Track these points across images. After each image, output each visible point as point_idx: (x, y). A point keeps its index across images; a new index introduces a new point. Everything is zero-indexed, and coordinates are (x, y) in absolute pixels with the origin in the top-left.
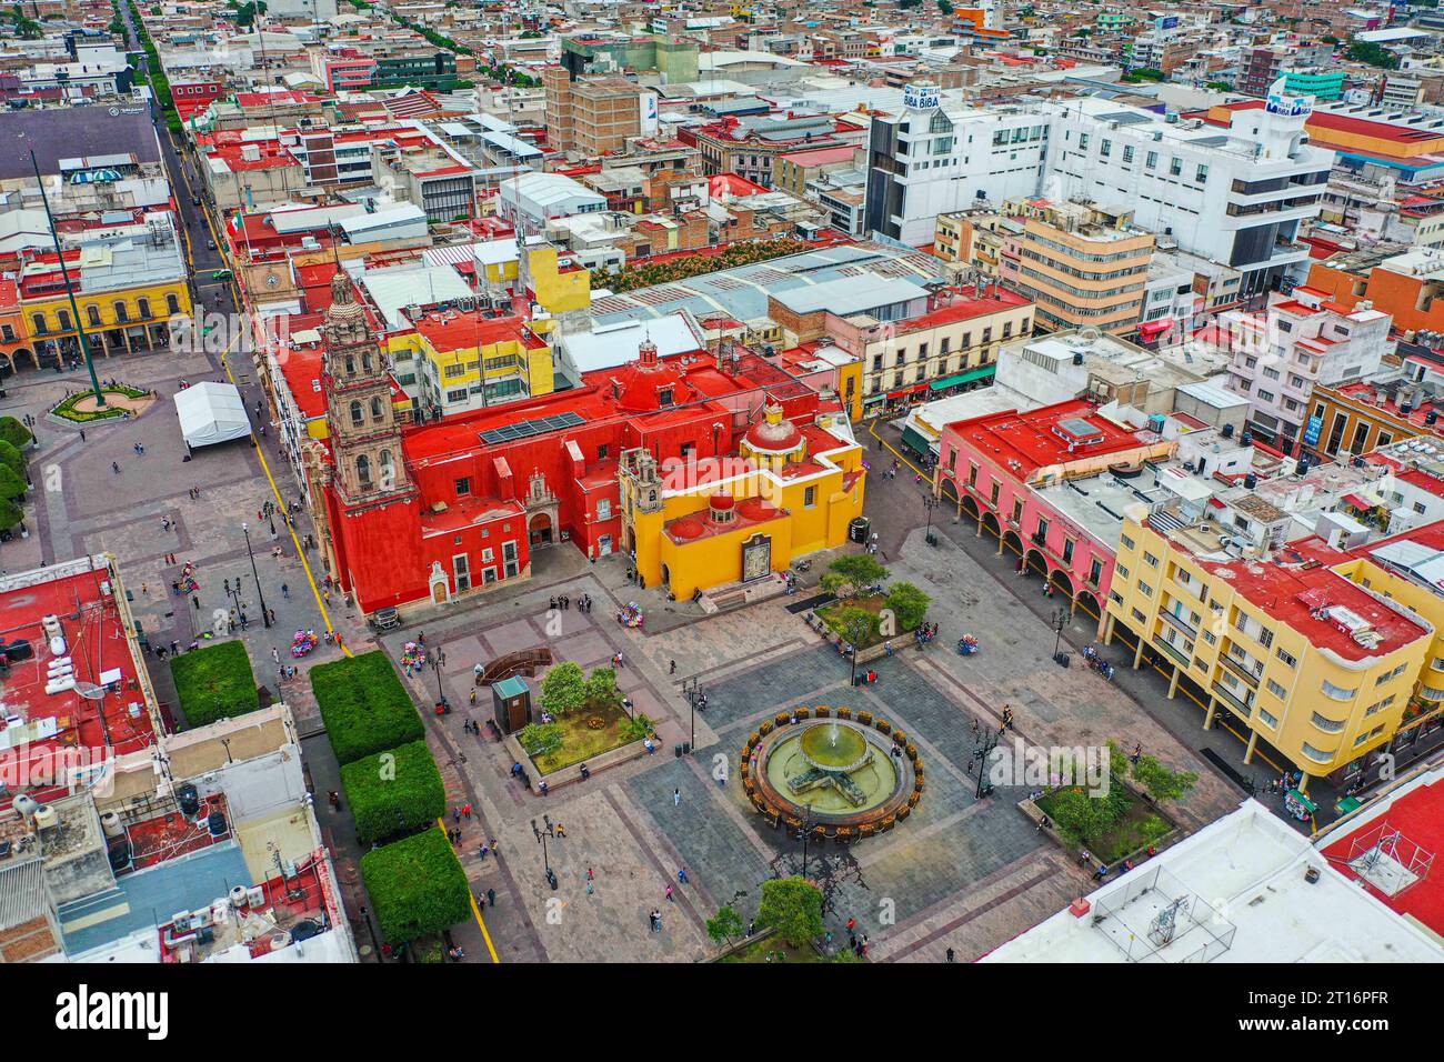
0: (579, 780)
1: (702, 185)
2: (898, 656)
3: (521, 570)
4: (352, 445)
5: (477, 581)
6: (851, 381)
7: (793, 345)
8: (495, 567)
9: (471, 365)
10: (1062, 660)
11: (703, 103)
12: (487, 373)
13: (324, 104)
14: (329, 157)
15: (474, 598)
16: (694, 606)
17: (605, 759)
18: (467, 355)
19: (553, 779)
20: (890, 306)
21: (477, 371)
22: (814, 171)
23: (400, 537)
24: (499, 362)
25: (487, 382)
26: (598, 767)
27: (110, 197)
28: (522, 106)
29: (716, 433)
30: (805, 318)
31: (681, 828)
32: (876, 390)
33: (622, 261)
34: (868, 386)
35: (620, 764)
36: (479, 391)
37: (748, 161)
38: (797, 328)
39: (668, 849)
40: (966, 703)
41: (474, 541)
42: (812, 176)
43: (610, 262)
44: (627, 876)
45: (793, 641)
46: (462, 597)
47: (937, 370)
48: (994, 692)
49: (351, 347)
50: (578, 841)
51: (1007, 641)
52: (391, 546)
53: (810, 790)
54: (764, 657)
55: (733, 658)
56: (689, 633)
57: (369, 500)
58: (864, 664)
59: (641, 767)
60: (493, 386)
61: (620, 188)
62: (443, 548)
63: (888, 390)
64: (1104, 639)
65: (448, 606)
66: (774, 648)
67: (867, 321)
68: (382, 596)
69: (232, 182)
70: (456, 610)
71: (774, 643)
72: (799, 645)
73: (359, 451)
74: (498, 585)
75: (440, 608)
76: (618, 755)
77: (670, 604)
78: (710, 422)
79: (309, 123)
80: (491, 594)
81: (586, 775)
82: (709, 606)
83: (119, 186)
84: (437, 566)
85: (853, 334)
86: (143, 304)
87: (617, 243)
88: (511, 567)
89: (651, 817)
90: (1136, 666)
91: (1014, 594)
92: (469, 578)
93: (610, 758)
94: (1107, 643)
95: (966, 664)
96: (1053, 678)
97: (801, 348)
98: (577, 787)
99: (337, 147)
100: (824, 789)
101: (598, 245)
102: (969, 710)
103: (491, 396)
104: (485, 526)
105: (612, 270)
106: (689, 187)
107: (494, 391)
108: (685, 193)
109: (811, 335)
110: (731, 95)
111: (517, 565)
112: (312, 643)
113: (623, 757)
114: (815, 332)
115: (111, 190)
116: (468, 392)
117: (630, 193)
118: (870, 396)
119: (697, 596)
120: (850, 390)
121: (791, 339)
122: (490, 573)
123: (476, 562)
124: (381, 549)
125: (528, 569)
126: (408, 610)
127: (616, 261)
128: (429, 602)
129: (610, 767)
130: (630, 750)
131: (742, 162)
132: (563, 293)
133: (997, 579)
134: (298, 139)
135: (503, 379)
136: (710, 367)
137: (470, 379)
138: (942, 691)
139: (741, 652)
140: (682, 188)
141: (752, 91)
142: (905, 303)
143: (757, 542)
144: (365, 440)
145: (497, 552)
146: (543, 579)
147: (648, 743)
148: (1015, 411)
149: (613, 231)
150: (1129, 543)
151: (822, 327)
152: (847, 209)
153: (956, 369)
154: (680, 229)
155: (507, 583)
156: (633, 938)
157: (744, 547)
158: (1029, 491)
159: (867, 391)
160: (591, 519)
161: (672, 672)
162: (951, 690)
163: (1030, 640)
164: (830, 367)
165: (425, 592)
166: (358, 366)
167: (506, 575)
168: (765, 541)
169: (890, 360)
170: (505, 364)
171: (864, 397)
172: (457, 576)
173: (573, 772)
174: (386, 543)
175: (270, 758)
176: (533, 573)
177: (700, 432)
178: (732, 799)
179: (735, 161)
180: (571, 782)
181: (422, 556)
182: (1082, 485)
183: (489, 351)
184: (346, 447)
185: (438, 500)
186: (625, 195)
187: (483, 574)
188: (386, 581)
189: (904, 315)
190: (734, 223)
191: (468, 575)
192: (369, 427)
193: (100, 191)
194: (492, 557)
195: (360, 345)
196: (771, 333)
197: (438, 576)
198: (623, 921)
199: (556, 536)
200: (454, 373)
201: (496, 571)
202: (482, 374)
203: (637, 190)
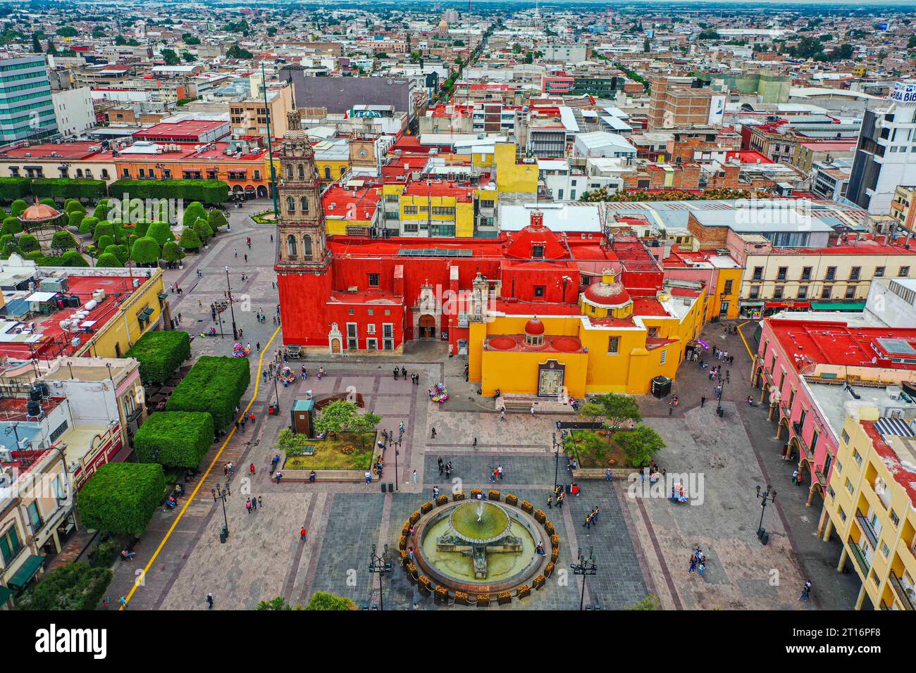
0: (306, 482)
1: (721, 153)
2: (615, 484)
3: (395, 347)
4: (285, 226)
5: (362, 345)
6: (729, 284)
7: (696, 249)
8: (376, 339)
9: (423, 209)
10: (764, 537)
11: (779, 116)
12: (433, 217)
13: (516, 93)
14: (497, 118)
15: (358, 357)
16: (491, 402)
17: (333, 474)
18: (421, 201)
19: (289, 474)
20: (789, 233)
21: (426, 214)
22: (822, 155)
23: (311, 298)
24: (442, 211)
25: (432, 223)
26: (324, 477)
27: (370, 126)
28: (642, 105)
29: (565, 283)
30: (707, 229)
31: (338, 539)
32: (754, 296)
33: (621, 188)
34: (746, 291)
35: (341, 482)
36: (427, 228)
37: (782, 149)
38: (701, 238)
39: (315, 548)
40: (642, 539)
41: (362, 316)
42: (819, 158)
43: (611, 186)
44: (271, 554)
45: (541, 446)
46: (351, 354)
47: (820, 292)
48: (675, 540)
49: (292, 159)
50: (267, 520)
51: (724, 506)
52: (305, 303)
53: (452, 552)
54: (508, 450)
55: (485, 443)
56: (471, 417)
57: (292, 266)
58: (581, 479)
59: (352, 489)
60: (437, 226)
61: (650, 144)
62: (341, 315)
63: (765, 300)
64: (822, 534)
65: (340, 356)
66: (521, 446)
67: (759, 239)
68: (296, 336)
69: (430, 122)
70: (343, 360)
71: (525, 443)
72: (542, 450)
73: (290, 231)
74: (377, 353)
75: (333, 357)
76: (343, 474)
77: (475, 395)
78: (560, 274)
79: (491, 96)
80: (370, 358)
81: (312, 480)
82: (500, 403)
83: (376, 121)
84: (335, 326)
85: (741, 246)
86: (328, 171)
87: (623, 175)
88: (388, 343)
89: (326, 523)
90: (839, 569)
91: (764, 472)
92: (357, 341)
93: (336, 475)
94: (825, 539)
95: (669, 510)
96: (743, 548)
97: (699, 253)
98: (302, 485)
99: (503, 112)
100: (464, 555)
101: (607, 174)
102: (638, 543)
103: (435, 234)
104: (372, 307)
105: (611, 192)
106: (710, 153)
107: (438, 231)
108: (706, 157)
109: (710, 245)
110: (806, 113)
111: (393, 342)
112: (244, 353)
113: (345, 477)
114: (717, 243)
115: (371, 122)
116: (419, 227)
117: (656, 149)
118: (747, 300)
119: (497, 395)
120: (728, 290)
121: (696, 245)
122: (372, 342)
123: (363, 332)
124: (297, 304)
125: (401, 348)
126: (313, 351)
127: (616, 186)
128: (328, 350)
129: (332, 481)
130: (352, 475)
131: (778, 149)
132: (517, 179)
133: (758, 456)
134: (483, 106)
135: (444, 224)
136: (598, 244)
137: (420, 219)
138: (628, 522)
139: (495, 441)
140: (704, 153)
141: (824, 111)
142: (805, 234)
143: (552, 366)
144: (293, 225)
145: (379, 329)
146: (409, 358)
147: (367, 474)
148: (845, 324)
149: (625, 167)
150: (846, 437)
151: (724, 241)
152: (834, 182)
153: (842, 296)
154: (676, 172)
155: (384, 353)
156: (234, 596)
157: (541, 367)
158: (800, 381)
159: (745, 294)
160: (452, 323)
161: (433, 437)
162: (637, 524)
163: (748, 511)
164: (712, 267)
165: (324, 342)
166: (296, 174)
167: (384, 347)
168: (559, 367)
169: (771, 273)
170: (447, 213)
171: (742, 300)
172: (348, 338)
173: (305, 475)
174: (301, 300)
175: (95, 385)
176: (405, 351)
177: (550, 280)
178: (390, 533)
179: (772, 148)
180: (300, 481)
181: (327, 316)
182: (857, 391)
183: (436, 201)
184: (281, 227)
185: (353, 285)
186: (652, 149)
187: (367, 342)
188: (300, 327)
189: (803, 243)
190: (722, 174)
191: (356, 338)
192: (298, 217)
193: (366, 122)
194: (374, 331)
195: (297, 158)
196: (683, 239)
197: (335, 334)
198: (239, 582)
199: (438, 334)
200: (411, 212)
201: (376, 342)
202: (429, 217)
203: (662, 147)
